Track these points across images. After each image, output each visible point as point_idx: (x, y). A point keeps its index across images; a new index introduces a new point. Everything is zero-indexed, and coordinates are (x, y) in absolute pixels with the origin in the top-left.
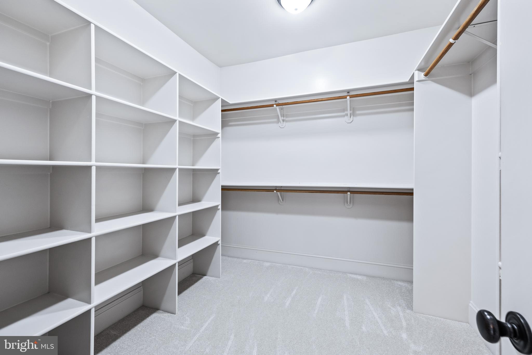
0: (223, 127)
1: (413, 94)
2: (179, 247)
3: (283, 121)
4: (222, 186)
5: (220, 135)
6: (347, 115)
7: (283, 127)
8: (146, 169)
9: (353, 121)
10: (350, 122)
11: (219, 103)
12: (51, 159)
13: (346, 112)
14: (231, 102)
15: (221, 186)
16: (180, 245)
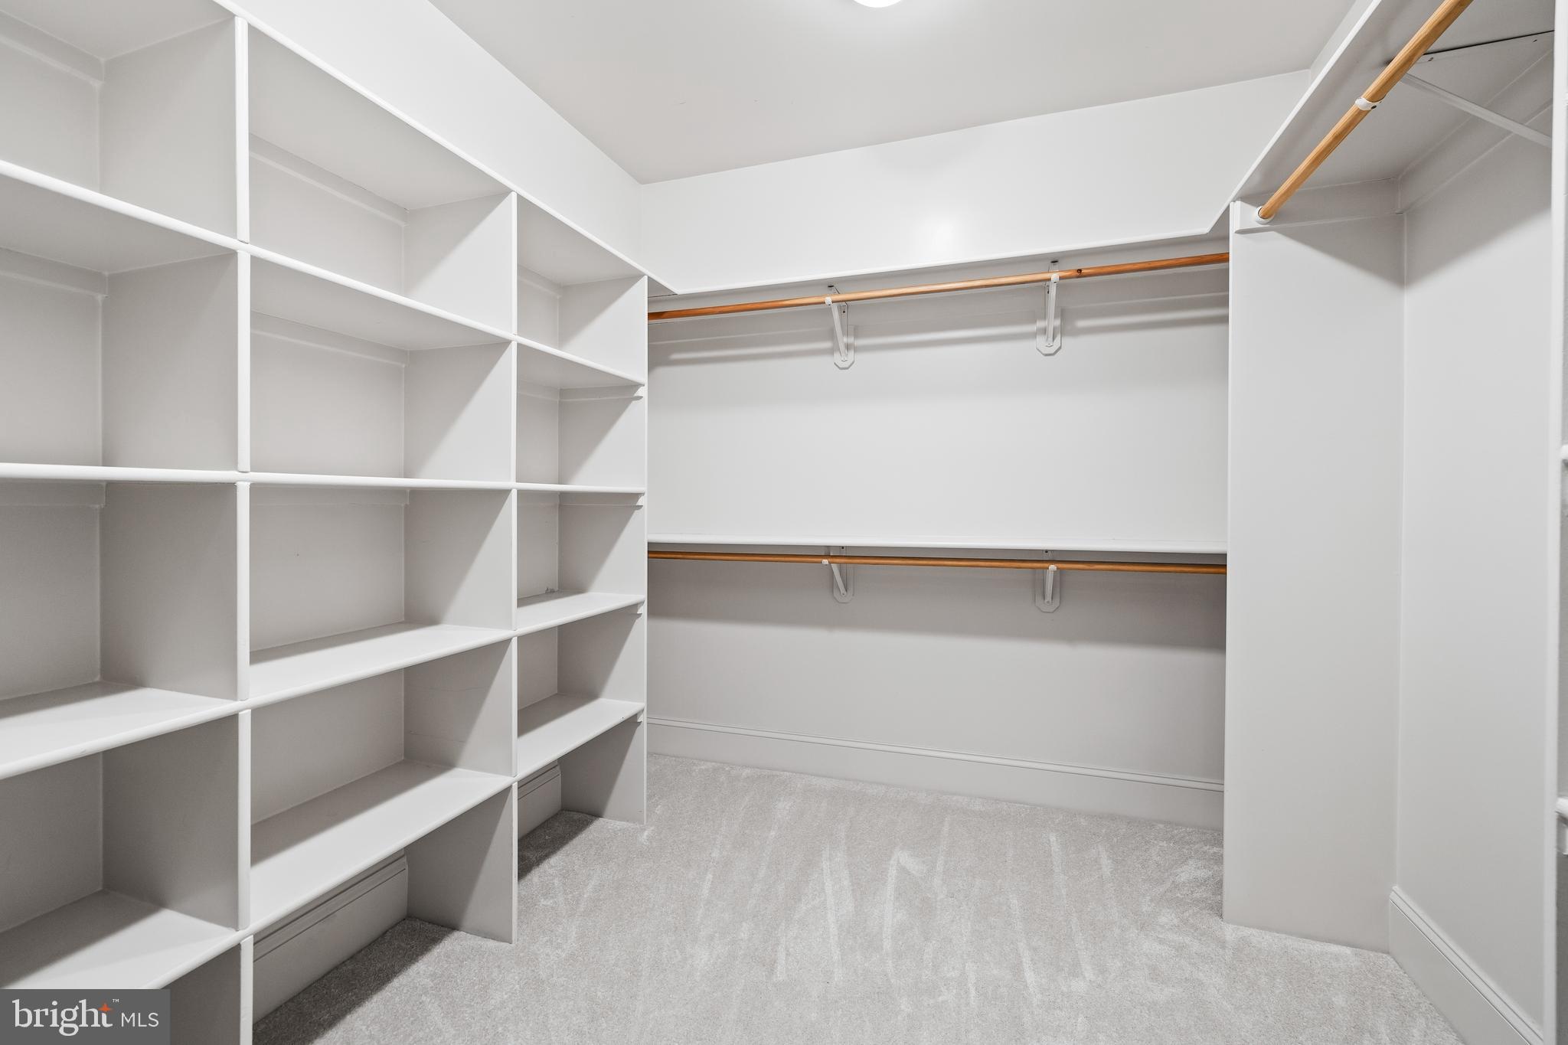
0: (652, 366)
1: (1227, 270)
2: (522, 731)
3: (848, 347)
4: (650, 544)
5: (642, 392)
6: (1044, 331)
7: (846, 365)
8: (416, 493)
9: (1060, 348)
10: (1053, 352)
11: (640, 291)
12: (106, 462)
13: (1040, 324)
14: (679, 290)
15: (648, 543)
16: (524, 728)
